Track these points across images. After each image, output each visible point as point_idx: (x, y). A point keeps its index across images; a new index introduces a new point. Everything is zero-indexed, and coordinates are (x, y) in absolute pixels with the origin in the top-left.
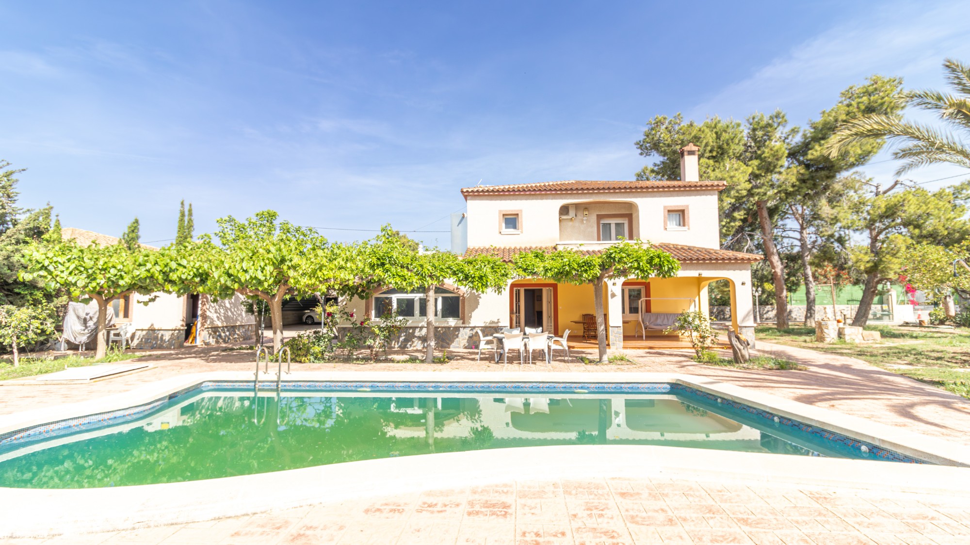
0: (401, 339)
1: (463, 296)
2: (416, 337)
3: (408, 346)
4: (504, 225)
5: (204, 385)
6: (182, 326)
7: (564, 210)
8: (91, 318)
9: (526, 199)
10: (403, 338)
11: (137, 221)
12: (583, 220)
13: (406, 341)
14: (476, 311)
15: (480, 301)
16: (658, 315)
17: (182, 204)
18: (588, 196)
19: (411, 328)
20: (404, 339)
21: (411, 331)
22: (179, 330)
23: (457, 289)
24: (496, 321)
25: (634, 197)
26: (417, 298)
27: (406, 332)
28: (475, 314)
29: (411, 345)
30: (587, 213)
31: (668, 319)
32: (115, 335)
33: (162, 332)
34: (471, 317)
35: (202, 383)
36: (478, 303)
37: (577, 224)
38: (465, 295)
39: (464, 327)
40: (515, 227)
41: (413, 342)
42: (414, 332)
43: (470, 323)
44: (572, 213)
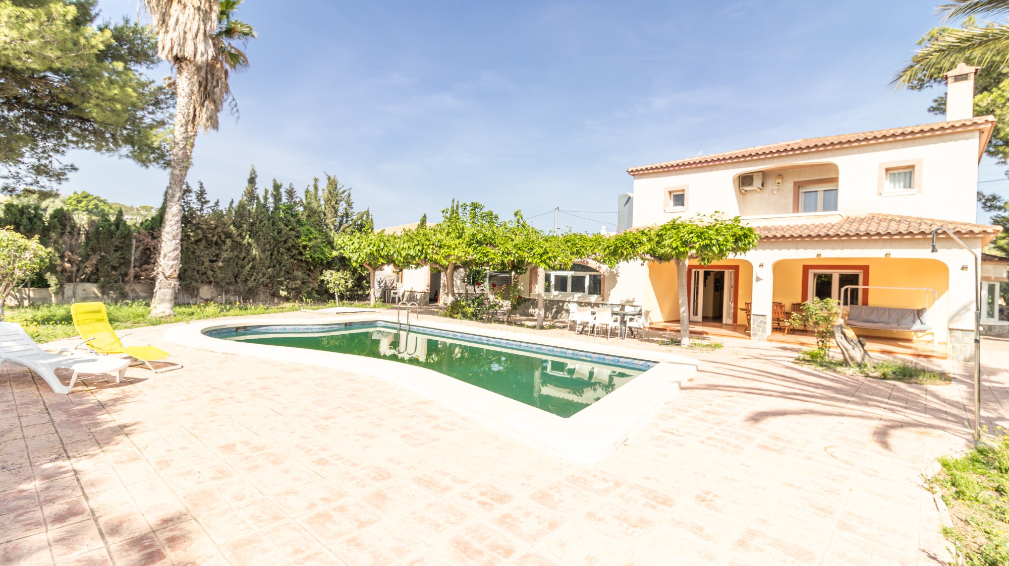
0: (554, 310)
1: (603, 274)
2: (564, 310)
3: (558, 317)
4: (672, 202)
5: (378, 322)
6: (428, 290)
7: (745, 180)
8: (382, 281)
9: (694, 173)
10: (555, 309)
11: (425, 216)
12: (773, 190)
13: (557, 312)
14: (614, 289)
15: (618, 279)
16: (876, 309)
17: (453, 201)
18: (767, 161)
19: (561, 301)
20: (556, 311)
21: (561, 304)
22: (425, 293)
23: (599, 267)
24: (632, 300)
25: (832, 156)
26: (569, 276)
27: (557, 305)
28: (613, 292)
29: (560, 317)
30: (780, 181)
31: (889, 315)
32: (394, 293)
33: (416, 293)
34: (609, 295)
35: (377, 321)
36: (616, 282)
37: (766, 194)
38: (605, 274)
39: (603, 304)
40: (683, 204)
41: (562, 314)
42: (563, 305)
43: (608, 300)
44: (757, 182)
